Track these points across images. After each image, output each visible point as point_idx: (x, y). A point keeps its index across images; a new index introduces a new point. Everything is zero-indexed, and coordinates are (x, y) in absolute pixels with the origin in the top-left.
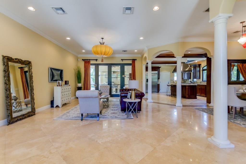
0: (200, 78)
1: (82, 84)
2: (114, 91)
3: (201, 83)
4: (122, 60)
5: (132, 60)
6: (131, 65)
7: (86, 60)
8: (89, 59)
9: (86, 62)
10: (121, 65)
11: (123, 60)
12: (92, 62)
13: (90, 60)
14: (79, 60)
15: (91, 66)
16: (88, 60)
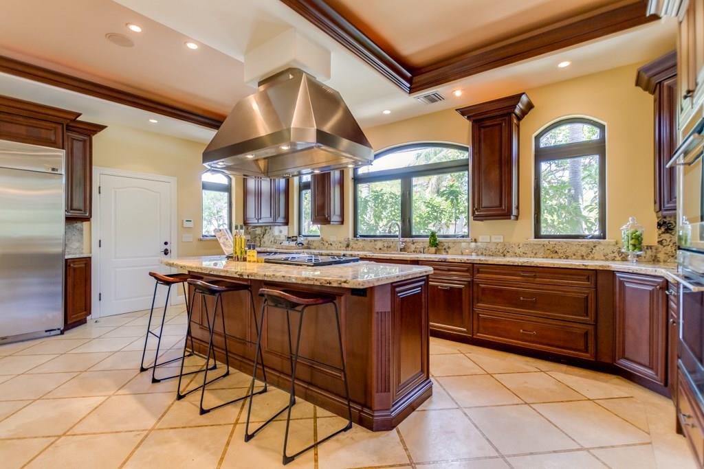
0: (342, 222)
3: (348, 246)
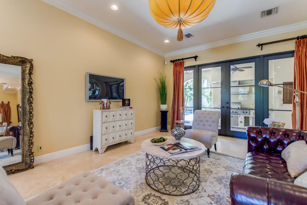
1: (168, 106)
2: (241, 122)
4: (259, 45)
5: (298, 38)
6: (293, 56)
7: (176, 60)
8: (181, 58)
9: (176, 65)
10: (257, 59)
11: (264, 46)
12: (187, 63)
13: (183, 59)
14: (166, 63)
15: (185, 72)
16: (181, 60)
